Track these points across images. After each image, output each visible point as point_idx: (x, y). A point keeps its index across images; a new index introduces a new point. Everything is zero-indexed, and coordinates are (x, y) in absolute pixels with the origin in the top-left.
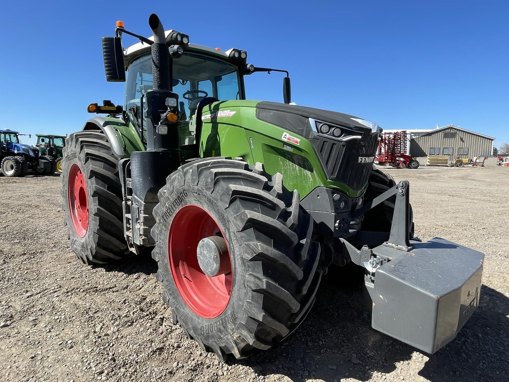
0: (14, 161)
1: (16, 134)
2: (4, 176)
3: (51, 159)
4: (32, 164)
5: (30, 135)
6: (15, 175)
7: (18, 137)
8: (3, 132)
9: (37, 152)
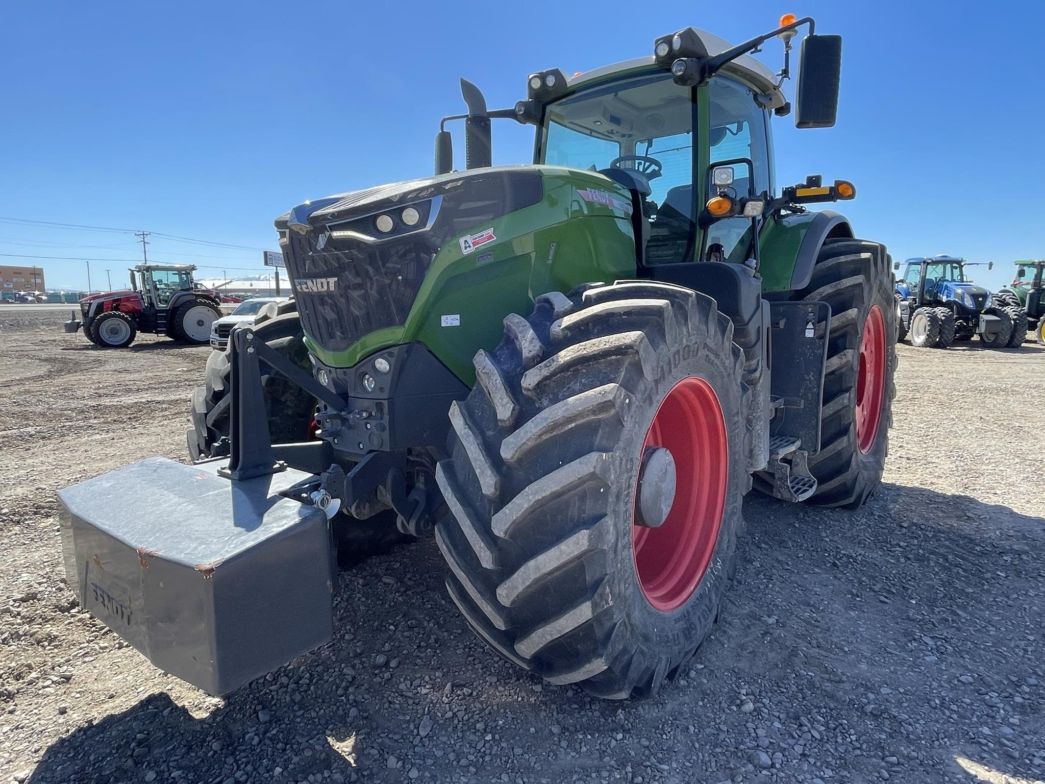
0: (928, 317)
1: (958, 264)
2: (912, 345)
3: (1015, 315)
4: (968, 323)
5: (991, 265)
6: (925, 345)
7: (963, 269)
8: (930, 261)
9: (980, 299)
